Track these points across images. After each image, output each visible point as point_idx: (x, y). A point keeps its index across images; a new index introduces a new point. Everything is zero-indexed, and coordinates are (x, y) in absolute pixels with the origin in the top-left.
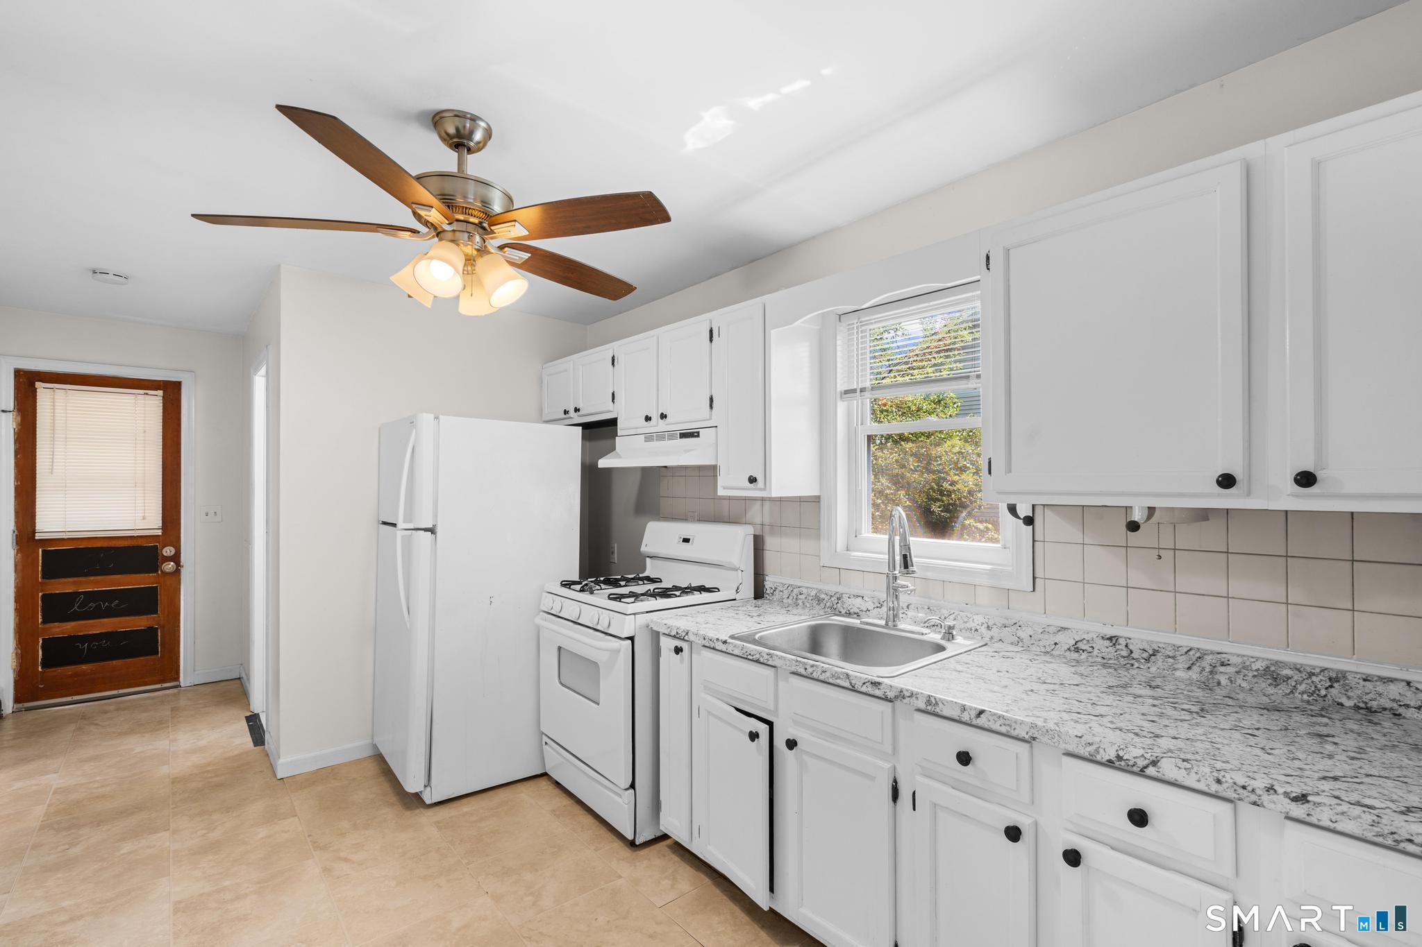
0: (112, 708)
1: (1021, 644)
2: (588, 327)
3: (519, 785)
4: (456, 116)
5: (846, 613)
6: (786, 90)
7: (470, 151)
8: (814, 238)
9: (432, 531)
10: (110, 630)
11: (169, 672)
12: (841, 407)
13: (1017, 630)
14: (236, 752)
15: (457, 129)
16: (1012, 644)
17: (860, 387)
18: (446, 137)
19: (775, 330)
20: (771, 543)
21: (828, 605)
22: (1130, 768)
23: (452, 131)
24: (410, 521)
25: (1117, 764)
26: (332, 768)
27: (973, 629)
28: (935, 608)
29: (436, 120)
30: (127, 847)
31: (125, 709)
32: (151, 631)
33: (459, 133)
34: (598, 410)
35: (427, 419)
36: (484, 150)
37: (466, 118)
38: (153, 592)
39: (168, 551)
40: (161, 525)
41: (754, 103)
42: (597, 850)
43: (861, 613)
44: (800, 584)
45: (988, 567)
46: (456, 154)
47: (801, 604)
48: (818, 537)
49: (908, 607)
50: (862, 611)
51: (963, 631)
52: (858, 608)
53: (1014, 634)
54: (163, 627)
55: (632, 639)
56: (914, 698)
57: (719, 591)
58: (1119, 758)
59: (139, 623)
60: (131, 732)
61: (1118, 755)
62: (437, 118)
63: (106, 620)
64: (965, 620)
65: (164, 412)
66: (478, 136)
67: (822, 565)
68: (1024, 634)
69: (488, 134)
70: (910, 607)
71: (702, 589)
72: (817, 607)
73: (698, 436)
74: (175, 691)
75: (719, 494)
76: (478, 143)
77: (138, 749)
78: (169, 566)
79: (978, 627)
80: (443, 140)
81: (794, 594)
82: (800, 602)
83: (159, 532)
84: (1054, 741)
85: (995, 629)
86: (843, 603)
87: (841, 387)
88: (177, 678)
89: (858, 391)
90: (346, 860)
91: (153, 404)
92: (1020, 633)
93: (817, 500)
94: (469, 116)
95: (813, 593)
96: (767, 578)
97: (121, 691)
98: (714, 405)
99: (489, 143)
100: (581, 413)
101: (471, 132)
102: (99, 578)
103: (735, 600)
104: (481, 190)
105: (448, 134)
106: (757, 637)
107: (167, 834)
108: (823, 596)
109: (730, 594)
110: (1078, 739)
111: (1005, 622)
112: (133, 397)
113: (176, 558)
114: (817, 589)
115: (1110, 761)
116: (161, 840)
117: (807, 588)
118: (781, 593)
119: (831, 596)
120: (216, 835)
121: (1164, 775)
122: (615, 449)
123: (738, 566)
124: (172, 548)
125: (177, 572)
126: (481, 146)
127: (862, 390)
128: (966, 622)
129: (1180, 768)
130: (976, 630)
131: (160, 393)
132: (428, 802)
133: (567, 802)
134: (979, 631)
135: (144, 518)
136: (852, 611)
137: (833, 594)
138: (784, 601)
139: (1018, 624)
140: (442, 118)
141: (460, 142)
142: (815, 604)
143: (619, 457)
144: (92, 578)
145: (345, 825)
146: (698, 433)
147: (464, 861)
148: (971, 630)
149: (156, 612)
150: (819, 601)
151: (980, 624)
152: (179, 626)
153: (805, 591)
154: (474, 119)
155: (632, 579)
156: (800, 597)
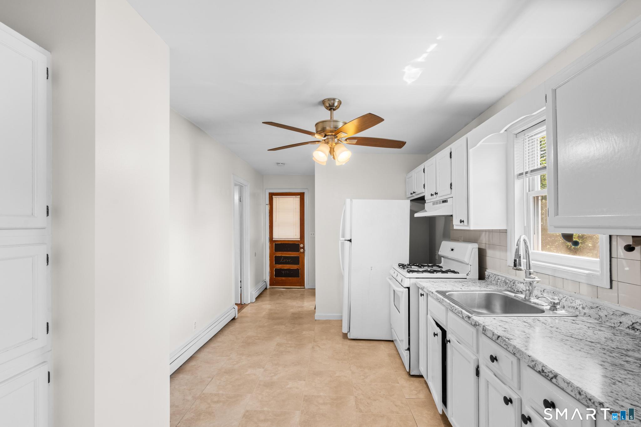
0: (288, 291)
1: (600, 320)
2: (428, 155)
3: (383, 342)
4: (329, 100)
5: (517, 291)
6: (429, 50)
7: (334, 110)
8: (504, 96)
9: (350, 241)
10: (289, 268)
11: (302, 283)
12: (518, 183)
13: (598, 311)
14: (310, 310)
15: (329, 104)
16: (596, 319)
17: (525, 171)
18: (326, 107)
19: (472, 149)
20: (490, 253)
21: (510, 286)
22: (546, 377)
23: (328, 105)
24: (344, 237)
25: (542, 374)
26: (330, 320)
27: (575, 307)
28: (557, 293)
29: (323, 102)
30: (275, 327)
31: (291, 292)
32: (298, 270)
33: (330, 106)
34: (420, 192)
35: (348, 201)
36: (340, 108)
37: (331, 100)
38: (297, 258)
39: (301, 246)
40: (299, 237)
41: (420, 59)
42: (396, 371)
43: (523, 292)
44: (499, 274)
45: (587, 272)
46: (330, 112)
47: (499, 284)
48: (506, 251)
49: (544, 291)
50: (523, 290)
51: (570, 308)
52: (522, 289)
53: (597, 313)
54: (300, 269)
55: (409, 288)
56: (479, 326)
57: (459, 273)
58: (543, 371)
59: (294, 267)
60: (290, 299)
61: (542, 369)
62: (324, 102)
63: (288, 265)
64: (571, 302)
65: (300, 202)
66: (336, 104)
67: (508, 265)
68: (602, 314)
69: (340, 103)
70: (545, 291)
71: (454, 272)
72: (505, 287)
73: (447, 202)
74: (304, 289)
75: (454, 228)
76: (336, 106)
77: (289, 303)
78: (302, 250)
79: (578, 307)
80: (327, 109)
81: (496, 279)
82: (498, 283)
83: (299, 240)
84: (521, 356)
85: (586, 309)
86: (516, 286)
87: (517, 172)
88: (304, 286)
89: (524, 174)
90: (319, 347)
91: (297, 199)
92: (600, 313)
93: (505, 231)
94: (332, 99)
95: (503, 279)
96: (487, 270)
97: (291, 287)
98: (453, 187)
99: (341, 106)
100: (416, 193)
101: (334, 104)
102: (286, 252)
103: (466, 278)
104: (335, 124)
105: (327, 107)
106: (447, 294)
107: (284, 326)
108: (507, 281)
109: (464, 275)
110: (529, 357)
111: (592, 305)
112: (293, 198)
113: (303, 248)
114: (505, 277)
115: (539, 371)
116: (282, 327)
117: (501, 276)
118: (491, 278)
119: (511, 282)
120: (293, 330)
121: (559, 384)
122: (425, 209)
123: (468, 263)
124: (303, 245)
125: (304, 252)
126: (338, 107)
127: (526, 173)
128: (571, 303)
129: (565, 382)
130: (577, 308)
131: (299, 196)
132: (349, 338)
133: (395, 352)
134: (578, 309)
135: (296, 235)
136: (519, 290)
137: (511, 281)
138: (493, 282)
139: (599, 308)
140: (325, 102)
141: (331, 108)
142: (504, 285)
143: (426, 211)
144: (285, 252)
145: (324, 337)
146: (447, 200)
147: (350, 359)
148: (574, 308)
149: (299, 264)
150: (506, 283)
151: (579, 305)
152: (304, 269)
153: (500, 278)
154: (334, 100)
155: (430, 266)
156: (499, 281)
